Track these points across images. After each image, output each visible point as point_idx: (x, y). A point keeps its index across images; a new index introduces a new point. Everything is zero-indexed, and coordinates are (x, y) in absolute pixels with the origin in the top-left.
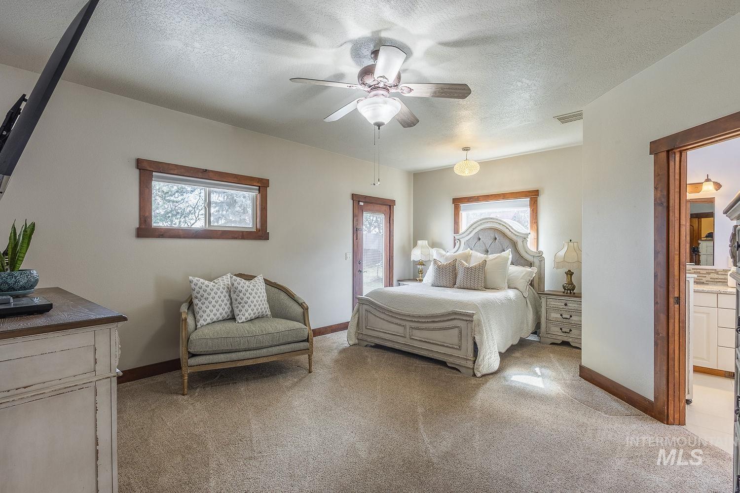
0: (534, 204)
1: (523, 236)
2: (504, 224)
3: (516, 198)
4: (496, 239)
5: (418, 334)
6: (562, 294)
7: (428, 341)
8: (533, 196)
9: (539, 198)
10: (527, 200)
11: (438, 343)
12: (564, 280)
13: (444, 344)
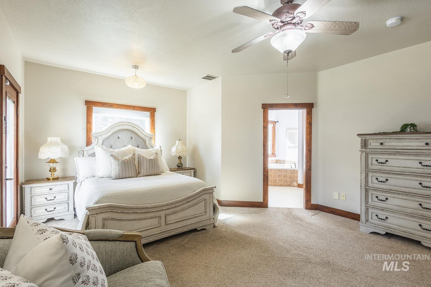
0: (153, 117)
1: (149, 136)
2: (138, 128)
3: (142, 110)
4: (132, 138)
5: (172, 219)
6: (177, 169)
7: (183, 219)
8: (152, 111)
9: (155, 113)
10: (148, 113)
11: (191, 217)
12: (177, 161)
13: (196, 216)
